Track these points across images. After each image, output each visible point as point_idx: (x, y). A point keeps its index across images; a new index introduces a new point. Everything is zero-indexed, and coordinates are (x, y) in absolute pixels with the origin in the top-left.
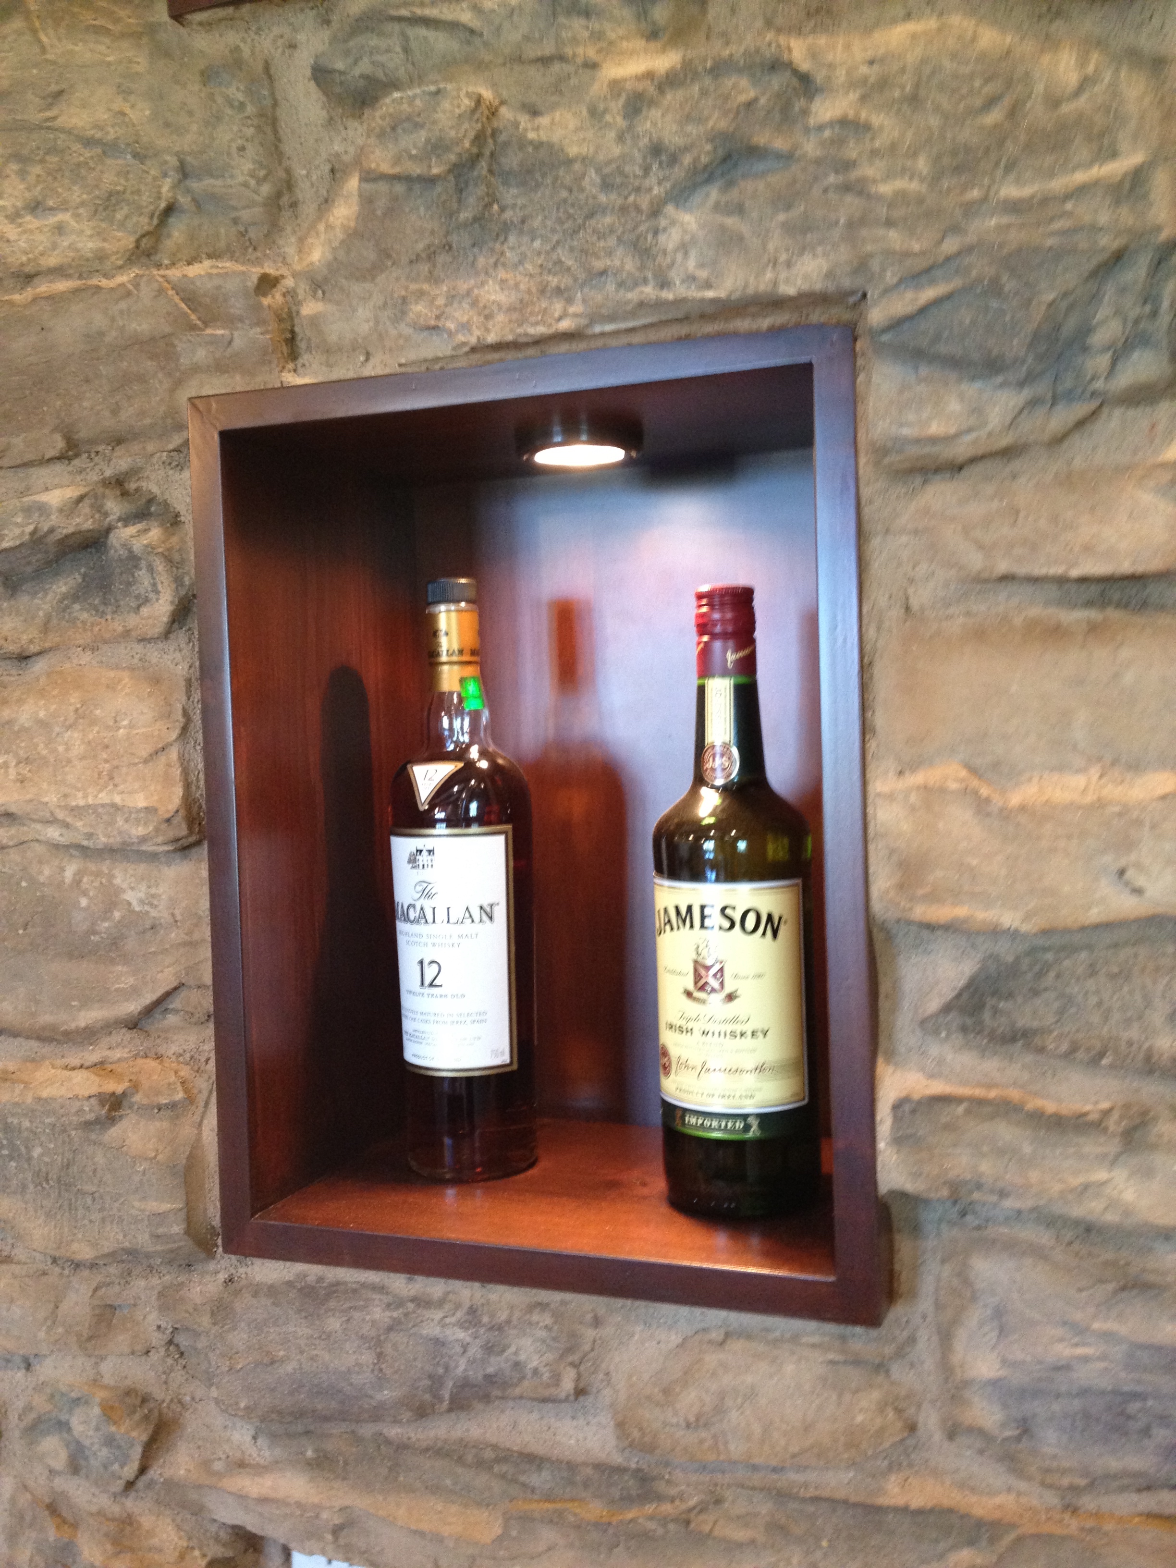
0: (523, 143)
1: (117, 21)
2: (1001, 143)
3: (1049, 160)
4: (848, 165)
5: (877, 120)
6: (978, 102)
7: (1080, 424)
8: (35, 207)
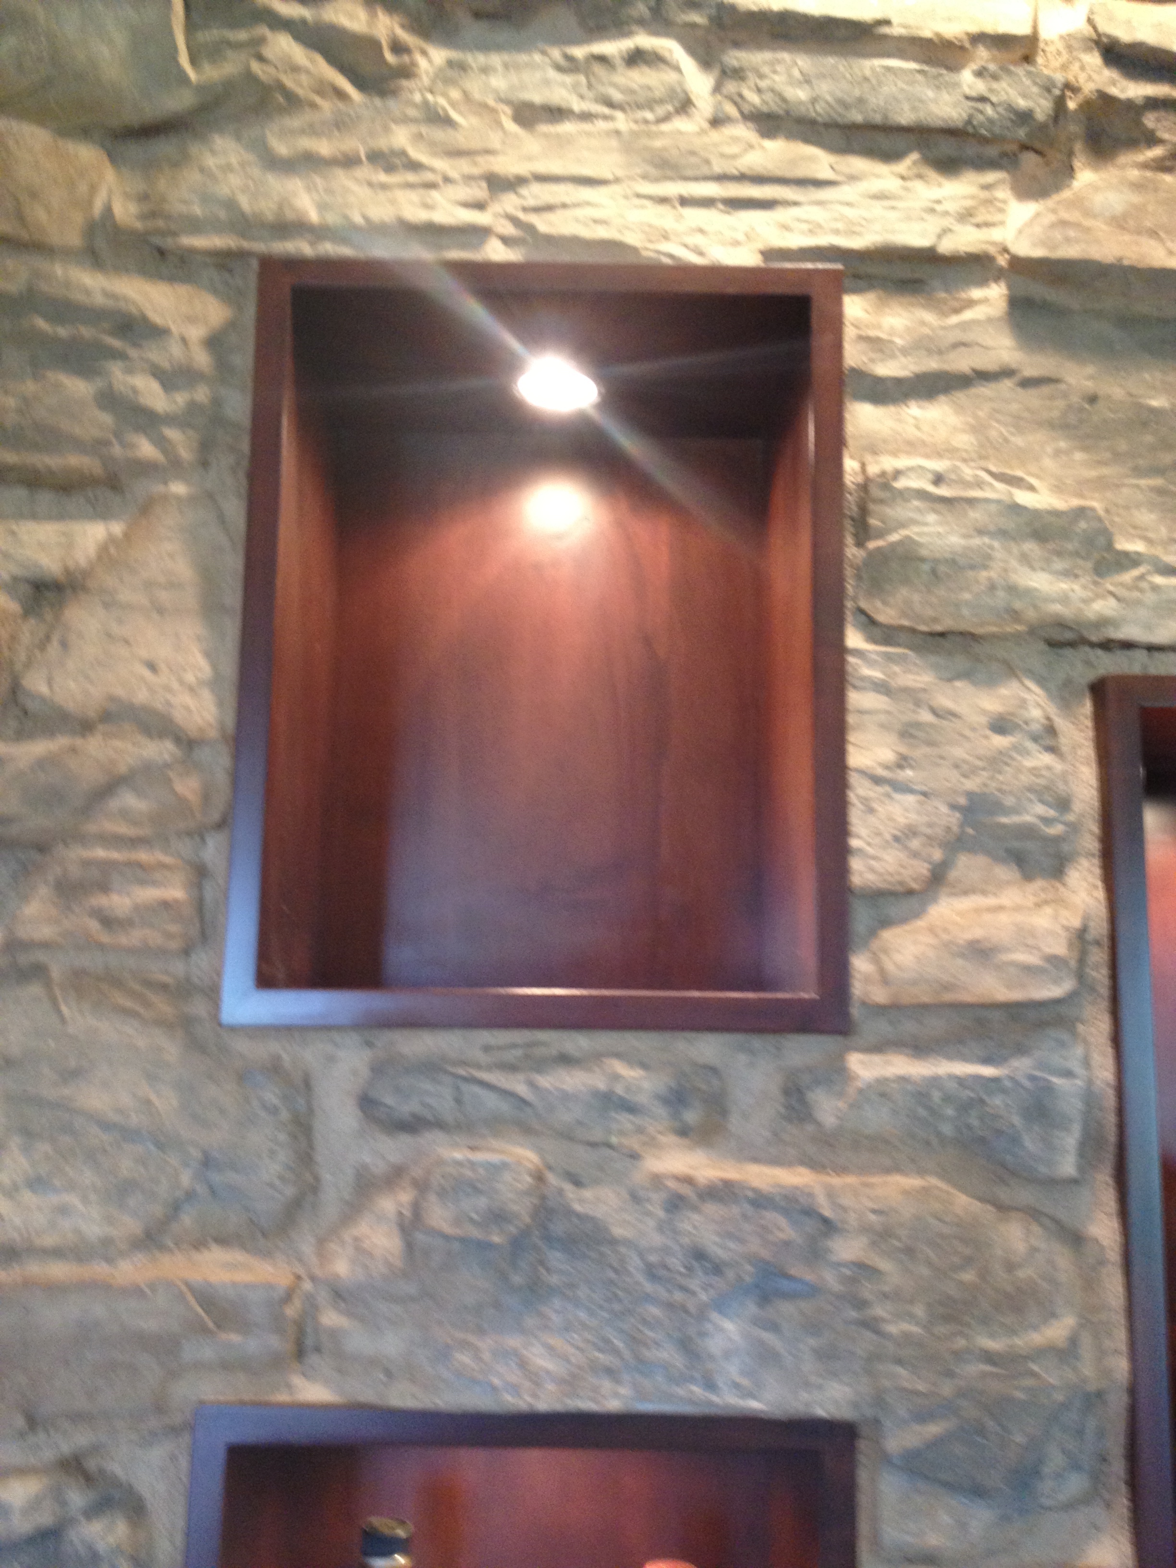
0: (569, 1213)
1: (147, 1004)
2: (975, 1299)
3: (1011, 1318)
4: (865, 1304)
5: (884, 1265)
6: (958, 1260)
8: (37, 1183)
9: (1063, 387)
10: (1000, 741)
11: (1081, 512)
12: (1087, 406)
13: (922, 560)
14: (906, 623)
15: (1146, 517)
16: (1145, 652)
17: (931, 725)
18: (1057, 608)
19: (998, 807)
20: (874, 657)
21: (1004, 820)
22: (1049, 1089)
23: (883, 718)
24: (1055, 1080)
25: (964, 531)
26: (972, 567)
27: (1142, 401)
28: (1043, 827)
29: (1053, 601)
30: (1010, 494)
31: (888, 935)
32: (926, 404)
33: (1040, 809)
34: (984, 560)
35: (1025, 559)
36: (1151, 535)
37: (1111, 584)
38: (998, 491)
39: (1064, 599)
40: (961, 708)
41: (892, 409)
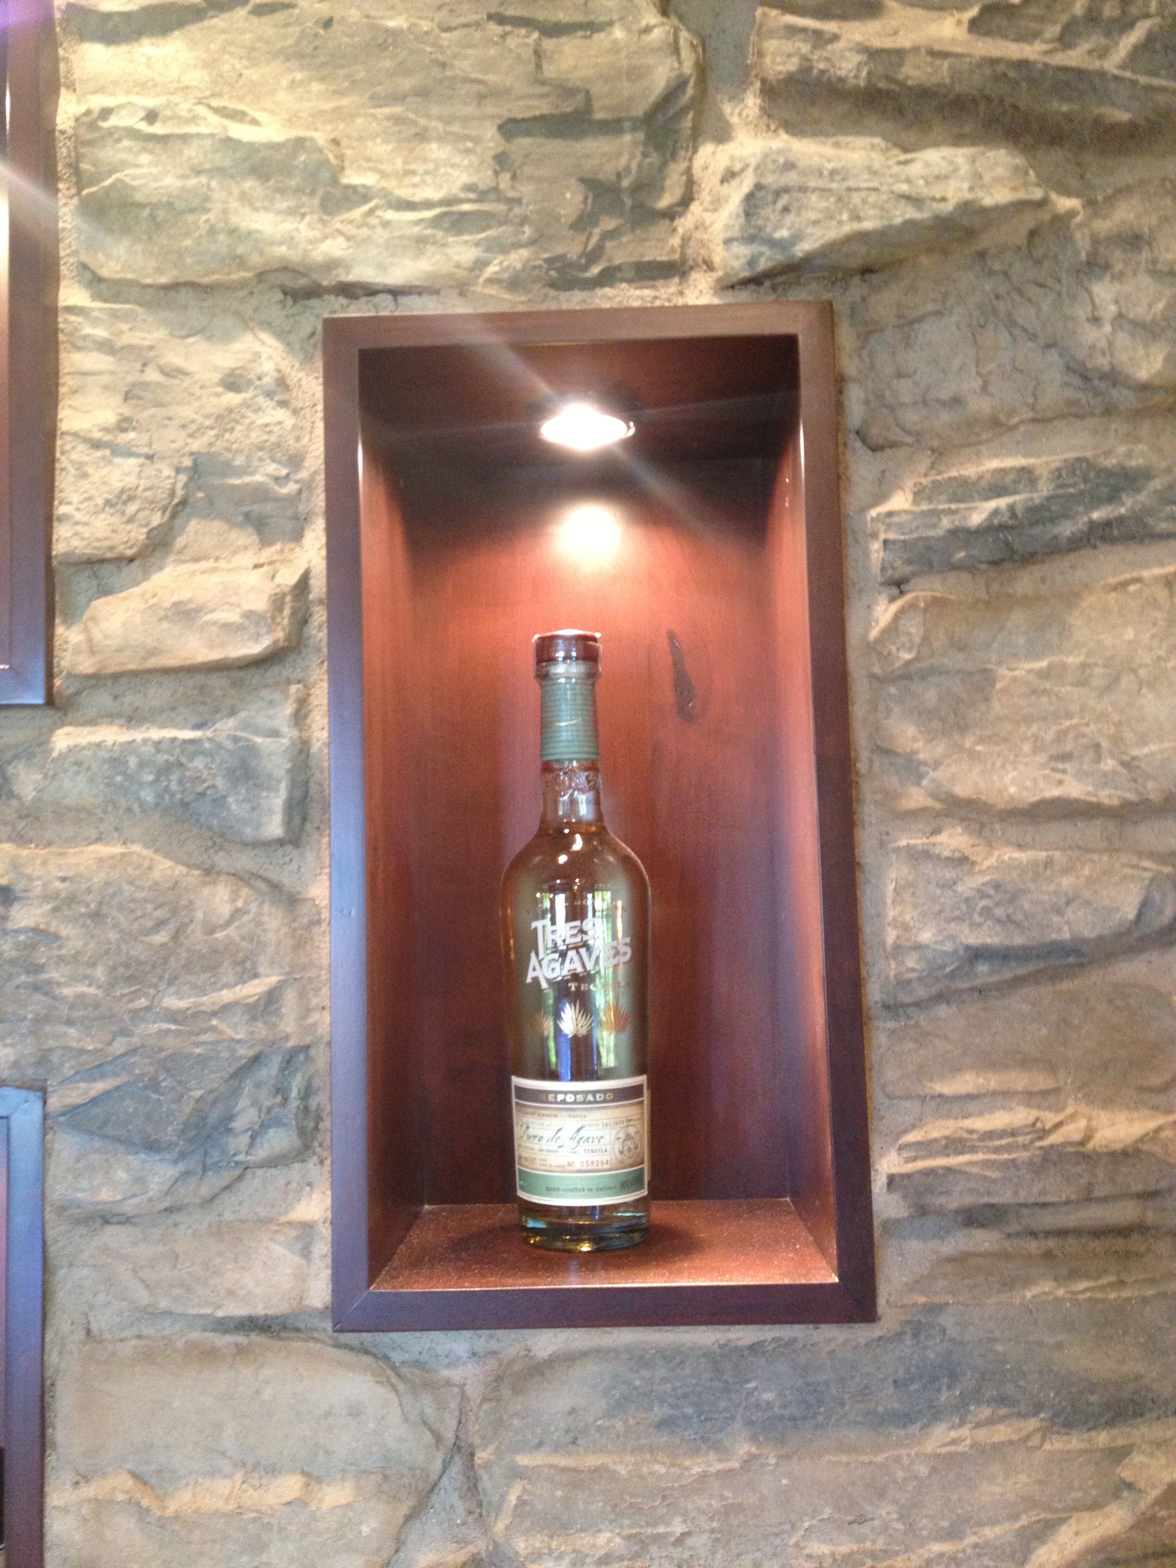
2: (166, 961)
3: (203, 978)
4: (39, 969)
5: (65, 931)
6: (149, 924)
7: (227, 1188)
9: (296, 11)
10: (232, 399)
11: (299, 143)
12: (322, 32)
13: (142, 206)
14: (130, 276)
15: (380, 148)
16: (389, 297)
17: (158, 385)
18: (282, 250)
19: (227, 469)
20: (96, 314)
21: (236, 481)
22: (252, 749)
23: (105, 379)
24: (259, 740)
25: (179, 171)
26: (191, 211)
27: (378, 22)
28: (276, 488)
29: (281, 243)
30: (224, 127)
31: (100, 604)
32: (161, 42)
33: (272, 468)
34: (203, 203)
35: (245, 198)
36: (383, 167)
37: (342, 222)
38: (212, 124)
39: (289, 240)
40: (192, 365)
41: (124, 48)
